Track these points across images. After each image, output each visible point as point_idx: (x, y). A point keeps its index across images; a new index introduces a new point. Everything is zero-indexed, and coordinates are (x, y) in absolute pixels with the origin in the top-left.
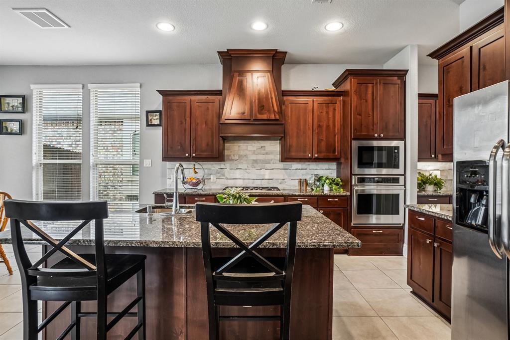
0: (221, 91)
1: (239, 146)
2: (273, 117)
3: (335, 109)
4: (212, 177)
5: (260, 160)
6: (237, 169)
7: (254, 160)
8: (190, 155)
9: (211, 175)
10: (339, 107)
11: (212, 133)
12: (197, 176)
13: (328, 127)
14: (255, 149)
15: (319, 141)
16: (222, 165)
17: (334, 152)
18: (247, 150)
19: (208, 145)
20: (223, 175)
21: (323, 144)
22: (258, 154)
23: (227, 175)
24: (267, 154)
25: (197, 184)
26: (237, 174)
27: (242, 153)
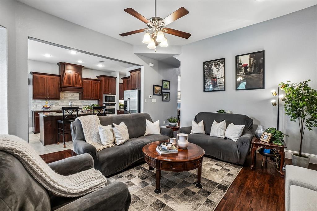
0: (60, 75)
1: (64, 94)
2: (80, 86)
3: (98, 85)
4: (53, 105)
5: (72, 99)
6: (63, 102)
7: (70, 99)
8: (47, 97)
10: (99, 84)
11: (56, 90)
12: (47, 105)
13: (96, 90)
14: (71, 95)
15: (93, 94)
16: (58, 101)
17: (98, 97)
18: (67, 95)
19: (54, 94)
20: (58, 104)
21: (94, 95)
22: (72, 97)
24: (75, 97)
25: (48, 108)
26: (64, 104)
27: (66, 97)
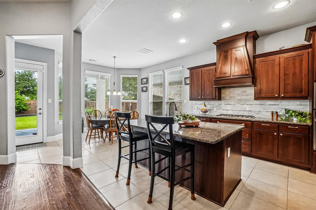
0: (216, 63)
1: (230, 92)
2: (245, 73)
3: (302, 60)
4: (214, 109)
5: (243, 99)
6: (228, 104)
7: (239, 99)
8: (201, 97)
9: (214, 107)
10: (306, 57)
12: (206, 108)
13: (294, 74)
14: (240, 93)
15: (286, 85)
16: (220, 102)
17: (301, 92)
18: (234, 93)
19: (210, 92)
20: (221, 108)
21: (290, 87)
22: (242, 95)
23: (223, 108)
24: (247, 95)
25: (206, 112)
26: (229, 107)
27: (231, 95)
